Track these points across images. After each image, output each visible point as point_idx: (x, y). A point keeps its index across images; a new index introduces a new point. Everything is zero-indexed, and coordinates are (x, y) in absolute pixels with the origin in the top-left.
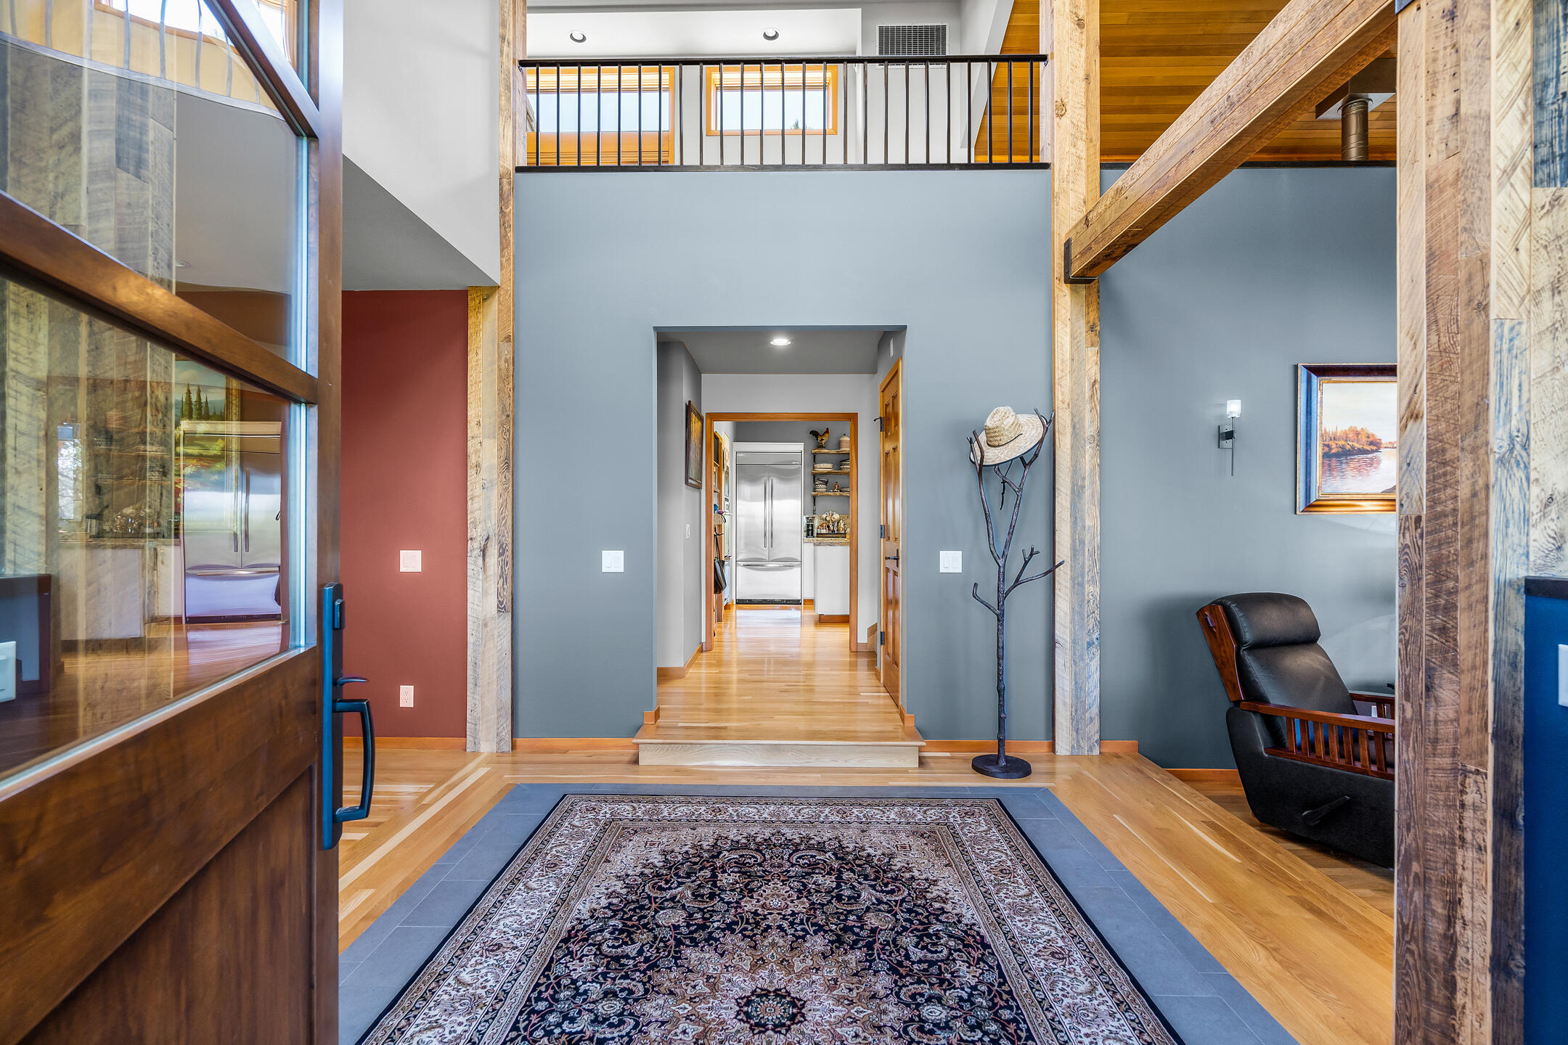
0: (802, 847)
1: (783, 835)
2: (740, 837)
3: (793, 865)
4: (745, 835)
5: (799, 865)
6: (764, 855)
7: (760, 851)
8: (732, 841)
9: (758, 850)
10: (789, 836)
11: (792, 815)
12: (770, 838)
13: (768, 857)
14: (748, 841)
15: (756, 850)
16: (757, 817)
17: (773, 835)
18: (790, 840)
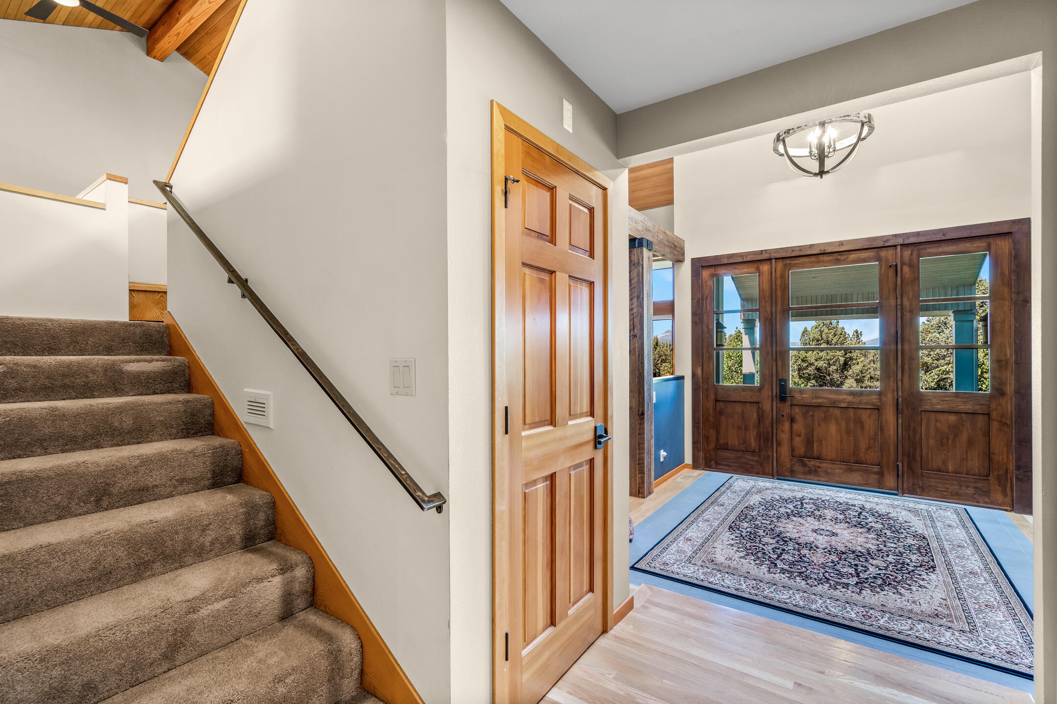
0: (796, 574)
1: (808, 584)
2: (842, 590)
3: (805, 567)
4: (838, 591)
5: (801, 566)
6: (824, 576)
7: (826, 578)
8: (848, 589)
9: (828, 579)
10: (804, 582)
11: (797, 596)
12: (819, 584)
13: (822, 575)
14: (835, 586)
15: (830, 580)
16: (828, 601)
17: (816, 586)
18: (803, 580)
